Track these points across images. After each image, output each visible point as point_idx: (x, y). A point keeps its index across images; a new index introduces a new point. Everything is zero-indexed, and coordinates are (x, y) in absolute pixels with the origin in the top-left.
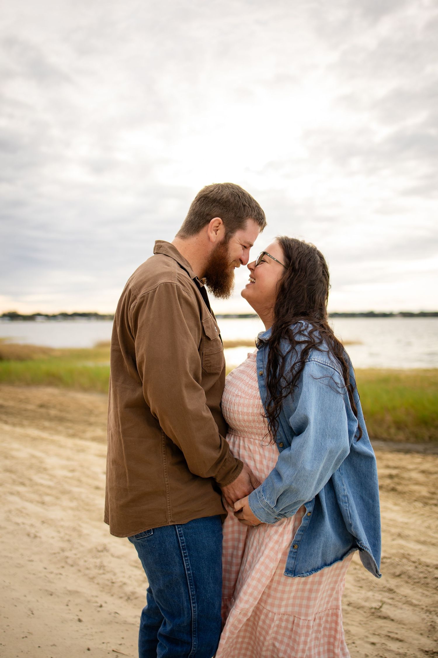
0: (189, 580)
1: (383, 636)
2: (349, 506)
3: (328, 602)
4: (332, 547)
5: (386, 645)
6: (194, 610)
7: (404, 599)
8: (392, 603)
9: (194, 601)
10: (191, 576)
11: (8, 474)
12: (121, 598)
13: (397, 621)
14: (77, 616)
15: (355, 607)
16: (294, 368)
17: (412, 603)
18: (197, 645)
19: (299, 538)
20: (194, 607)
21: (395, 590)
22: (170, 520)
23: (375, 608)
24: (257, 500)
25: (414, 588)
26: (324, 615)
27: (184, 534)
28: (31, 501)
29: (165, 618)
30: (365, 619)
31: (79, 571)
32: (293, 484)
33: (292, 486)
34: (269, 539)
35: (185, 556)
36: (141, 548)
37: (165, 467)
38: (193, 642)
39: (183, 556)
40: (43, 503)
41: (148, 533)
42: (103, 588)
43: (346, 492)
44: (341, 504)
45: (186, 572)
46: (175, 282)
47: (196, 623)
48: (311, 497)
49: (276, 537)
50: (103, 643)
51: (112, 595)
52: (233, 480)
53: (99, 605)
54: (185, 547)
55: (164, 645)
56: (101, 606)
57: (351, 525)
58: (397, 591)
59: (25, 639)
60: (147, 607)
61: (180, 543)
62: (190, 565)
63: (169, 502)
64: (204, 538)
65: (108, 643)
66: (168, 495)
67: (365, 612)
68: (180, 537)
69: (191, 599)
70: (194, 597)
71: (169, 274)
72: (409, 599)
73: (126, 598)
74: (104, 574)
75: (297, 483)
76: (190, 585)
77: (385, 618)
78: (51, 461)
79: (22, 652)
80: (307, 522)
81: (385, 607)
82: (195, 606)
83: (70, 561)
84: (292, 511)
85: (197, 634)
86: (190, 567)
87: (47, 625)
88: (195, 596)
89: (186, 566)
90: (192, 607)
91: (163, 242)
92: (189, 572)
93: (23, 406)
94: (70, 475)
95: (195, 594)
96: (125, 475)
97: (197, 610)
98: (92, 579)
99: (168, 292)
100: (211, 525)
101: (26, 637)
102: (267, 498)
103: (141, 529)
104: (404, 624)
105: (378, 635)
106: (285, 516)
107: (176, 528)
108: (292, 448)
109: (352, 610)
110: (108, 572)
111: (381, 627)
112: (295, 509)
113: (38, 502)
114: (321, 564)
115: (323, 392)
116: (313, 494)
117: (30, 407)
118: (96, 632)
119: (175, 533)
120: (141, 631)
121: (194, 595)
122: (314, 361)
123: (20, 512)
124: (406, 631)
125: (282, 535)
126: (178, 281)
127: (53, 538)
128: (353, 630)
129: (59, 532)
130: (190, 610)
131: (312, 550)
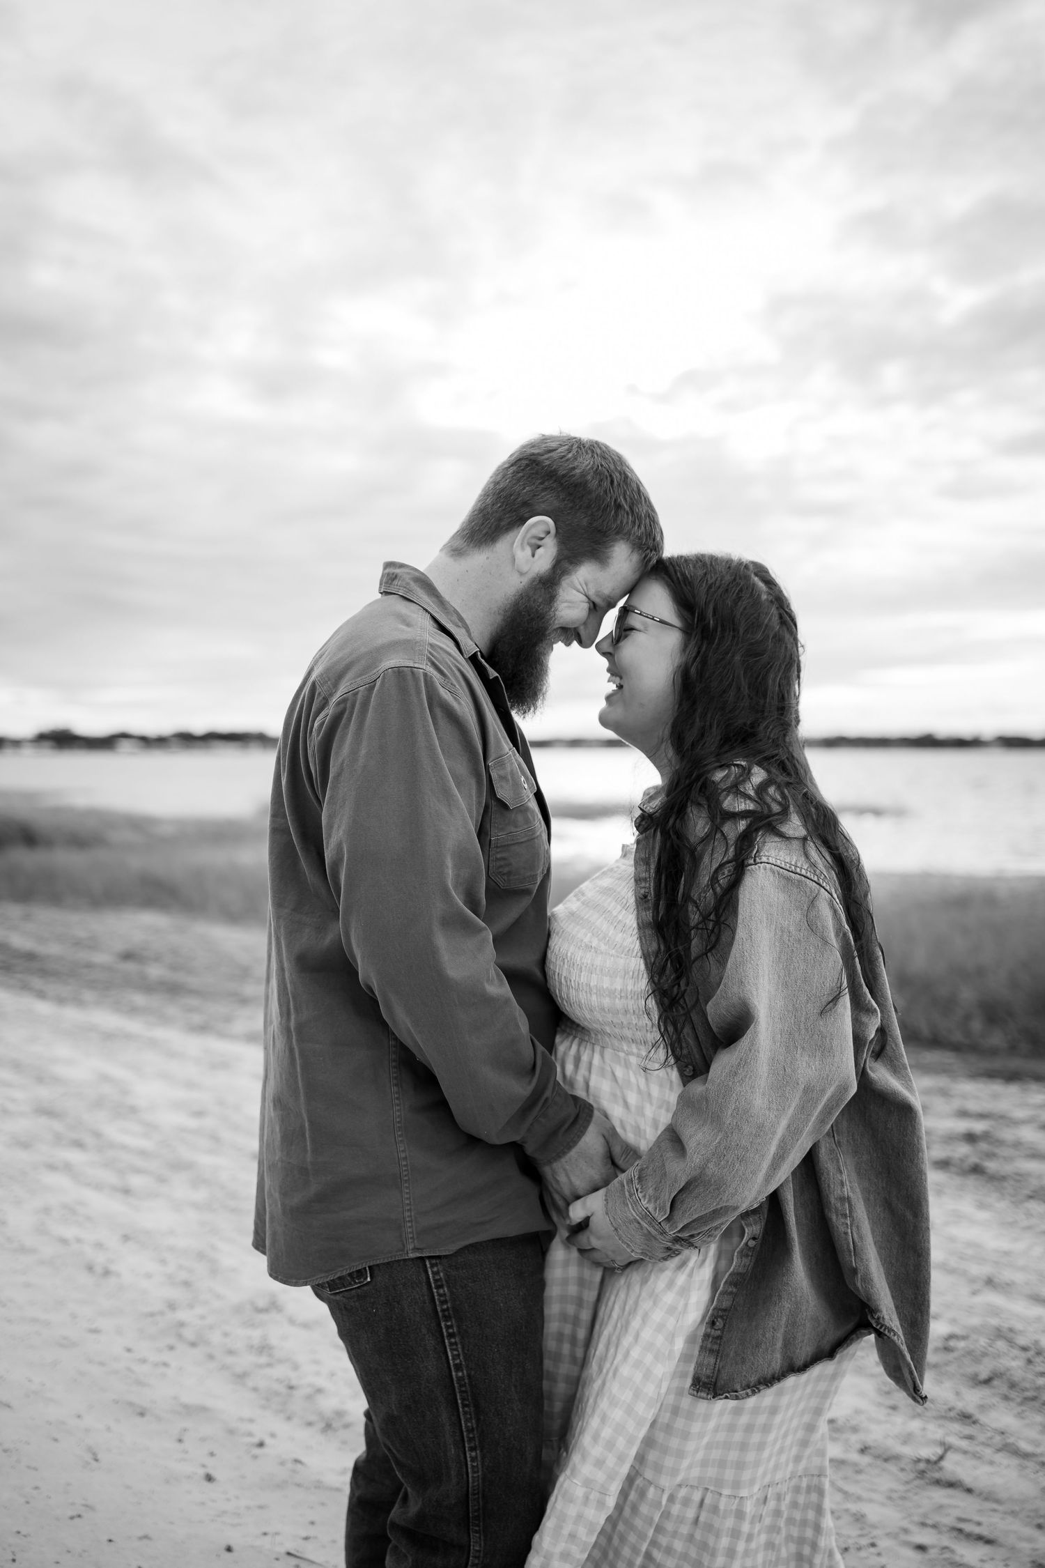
0: (461, 1392)
1: (945, 1529)
2: (851, 1226)
3: (798, 1459)
4: (808, 1325)
5: (952, 1551)
6: (473, 1466)
7: (998, 1439)
8: (970, 1449)
9: (472, 1445)
10: (465, 1383)
11: (43, 1121)
12: (310, 1424)
13: (980, 1494)
14: (204, 1466)
15: (877, 1457)
16: (718, 881)
17: (1018, 1449)
18: (482, 1552)
19: (726, 1304)
20: (473, 1460)
21: (978, 1415)
22: (411, 1246)
23: (928, 1461)
24: (624, 1201)
25: (1023, 1411)
26: (788, 1488)
27: (446, 1281)
28: (98, 1187)
29: (405, 1485)
30: (902, 1488)
31: (211, 1357)
32: (711, 1165)
33: (707, 1170)
34: (651, 1303)
35: (451, 1336)
36: (342, 1314)
37: (399, 1116)
38: (472, 1544)
39: (445, 1334)
40: (127, 1191)
41: (358, 1279)
42: (268, 1400)
43: (847, 1190)
44: (834, 1218)
45: (454, 1373)
46: (421, 666)
47: (478, 1498)
48: (756, 1199)
49: (669, 1298)
50: (265, 1534)
51: (289, 1418)
52: (566, 1150)
53: (256, 1440)
54: (449, 1313)
55: (403, 1550)
56: (261, 1445)
57: (855, 1271)
58: (983, 1418)
59: (77, 1520)
60: (365, 1455)
61: (437, 1303)
62: (461, 1358)
63: (407, 1202)
64: (496, 1290)
65: (277, 1534)
66: (407, 1185)
67: (902, 1470)
68: (438, 1287)
69: (466, 1439)
70: (473, 1434)
71: (407, 645)
72: (1011, 1440)
73: (322, 1425)
74: (269, 1365)
75: (719, 1164)
76: (464, 1405)
77: (951, 1485)
78: (147, 1091)
79: (69, 1552)
80: (746, 1261)
81: (951, 1456)
82: (476, 1457)
83: (189, 1334)
84: (709, 1234)
85: (481, 1524)
86: (462, 1360)
87: (128, 1487)
88: (475, 1432)
89: (453, 1359)
90: (469, 1459)
91: (402, 566)
92: (460, 1374)
93: (83, 955)
94: (192, 1123)
95: (474, 1426)
96: (303, 1135)
97: (480, 1466)
98: (241, 1377)
99: (403, 690)
100: (513, 1259)
101: (79, 1516)
102: (647, 1196)
103: (342, 1266)
104: (998, 1501)
105: (934, 1526)
106: (691, 1245)
107: (426, 1266)
108: (709, 1078)
109: (870, 1465)
110: (280, 1361)
111: (941, 1507)
112: (716, 1228)
113: (115, 1189)
114: (781, 1367)
115: (789, 940)
116: (759, 1192)
117: (100, 958)
118: (248, 1508)
119: (424, 1278)
120: (352, 1511)
121: (473, 1429)
122: (768, 863)
123: (71, 1211)
124: (1003, 1519)
125: (684, 1291)
126: (429, 664)
127: (149, 1276)
128: (873, 1512)
129: (163, 1262)
130: (464, 1467)
131: (761, 1332)
